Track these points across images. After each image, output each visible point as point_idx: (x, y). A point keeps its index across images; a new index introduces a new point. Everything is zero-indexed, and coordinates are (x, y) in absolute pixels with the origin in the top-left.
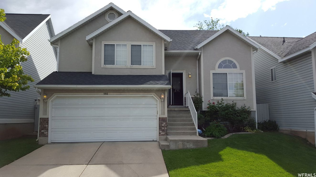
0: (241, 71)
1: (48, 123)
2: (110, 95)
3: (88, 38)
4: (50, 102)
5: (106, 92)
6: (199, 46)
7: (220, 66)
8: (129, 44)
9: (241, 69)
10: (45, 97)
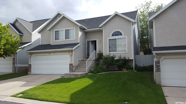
0: (125, 37)
1: (31, 66)
2: (51, 54)
3: (48, 29)
4: (32, 57)
5: (50, 53)
6: (100, 26)
7: (113, 35)
8: (64, 29)
9: (125, 35)
10: (30, 56)
